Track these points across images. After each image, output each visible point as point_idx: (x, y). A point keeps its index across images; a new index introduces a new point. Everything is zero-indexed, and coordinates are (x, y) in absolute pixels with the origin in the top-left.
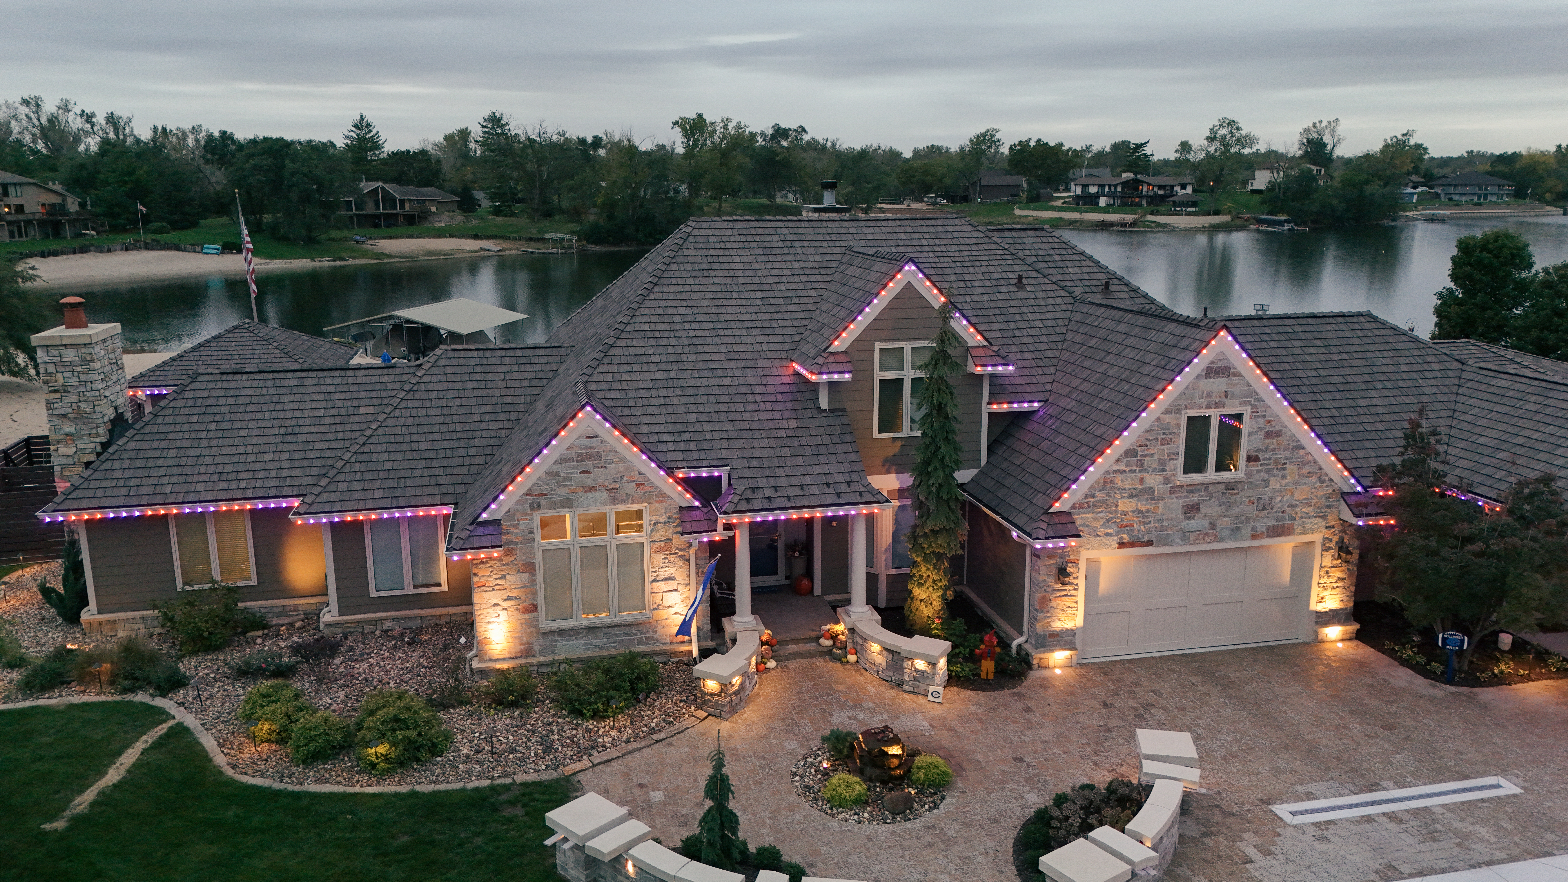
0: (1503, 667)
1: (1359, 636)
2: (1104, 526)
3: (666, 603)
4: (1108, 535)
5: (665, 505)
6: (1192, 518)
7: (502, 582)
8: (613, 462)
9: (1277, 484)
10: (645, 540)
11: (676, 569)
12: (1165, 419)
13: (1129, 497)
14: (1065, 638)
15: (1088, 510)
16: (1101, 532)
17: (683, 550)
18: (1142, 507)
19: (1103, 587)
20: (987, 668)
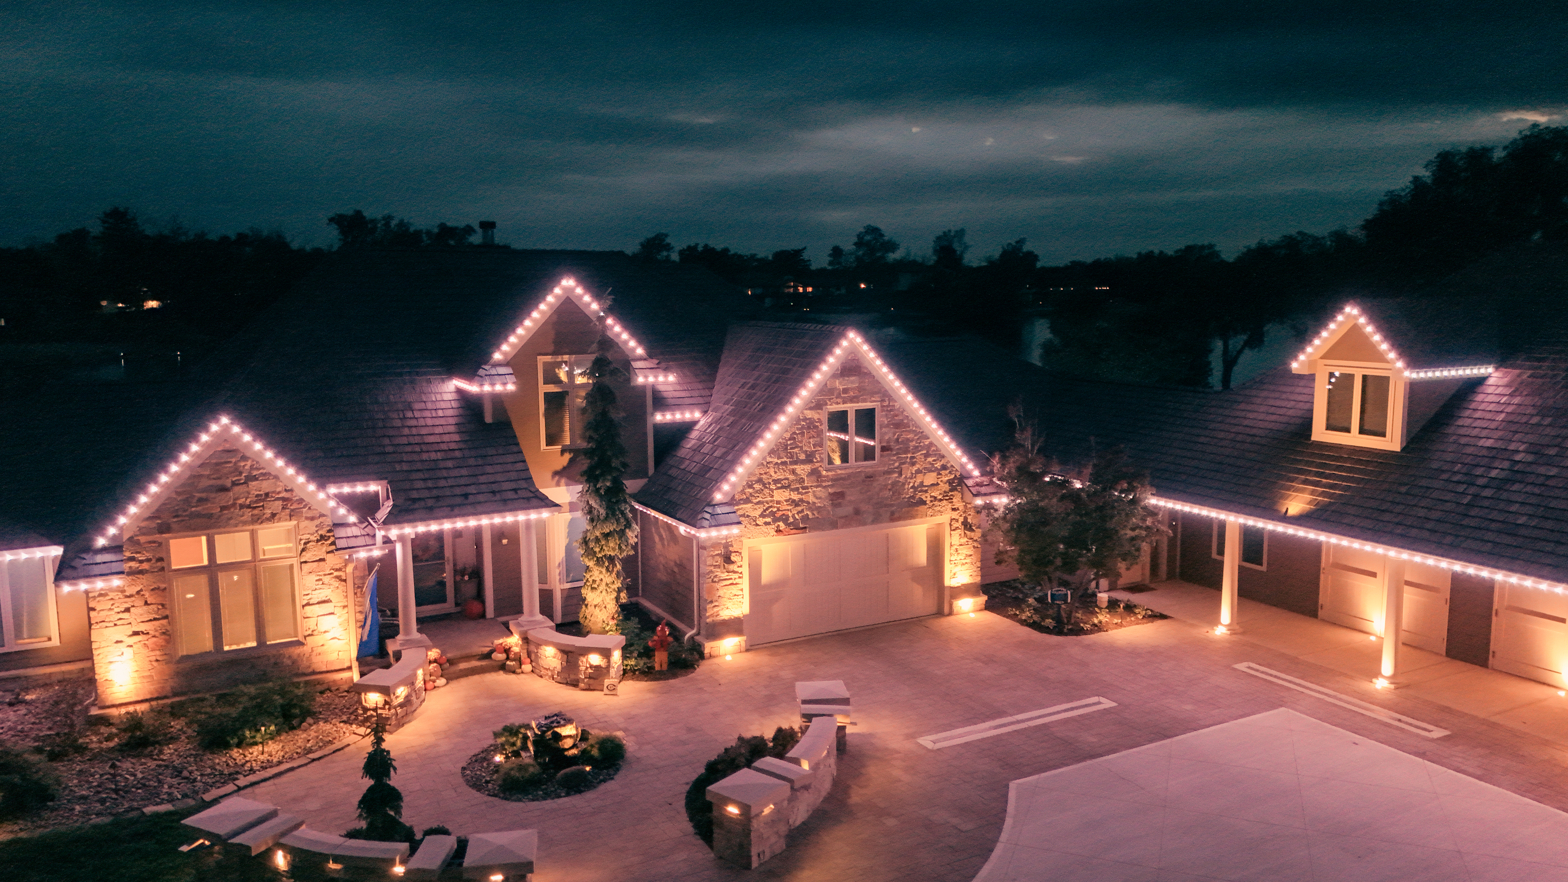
0: (1099, 618)
1: (989, 605)
2: (762, 516)
3: (322, 628)
4: (766, 524)
5: (317, 522)
6: (839, 505)
7: (125, 615)
8: (255, 478)
9: (908, 471)
10: (295, 562)
11: (331, 591)
12: (809, 414)
13: (783, 487)
14: (734, 626)
15: (747, 501)
16: (760, 521)
17: (339, 570)
18: (795, 496)
19: (767, 575)
20: (660, 659)
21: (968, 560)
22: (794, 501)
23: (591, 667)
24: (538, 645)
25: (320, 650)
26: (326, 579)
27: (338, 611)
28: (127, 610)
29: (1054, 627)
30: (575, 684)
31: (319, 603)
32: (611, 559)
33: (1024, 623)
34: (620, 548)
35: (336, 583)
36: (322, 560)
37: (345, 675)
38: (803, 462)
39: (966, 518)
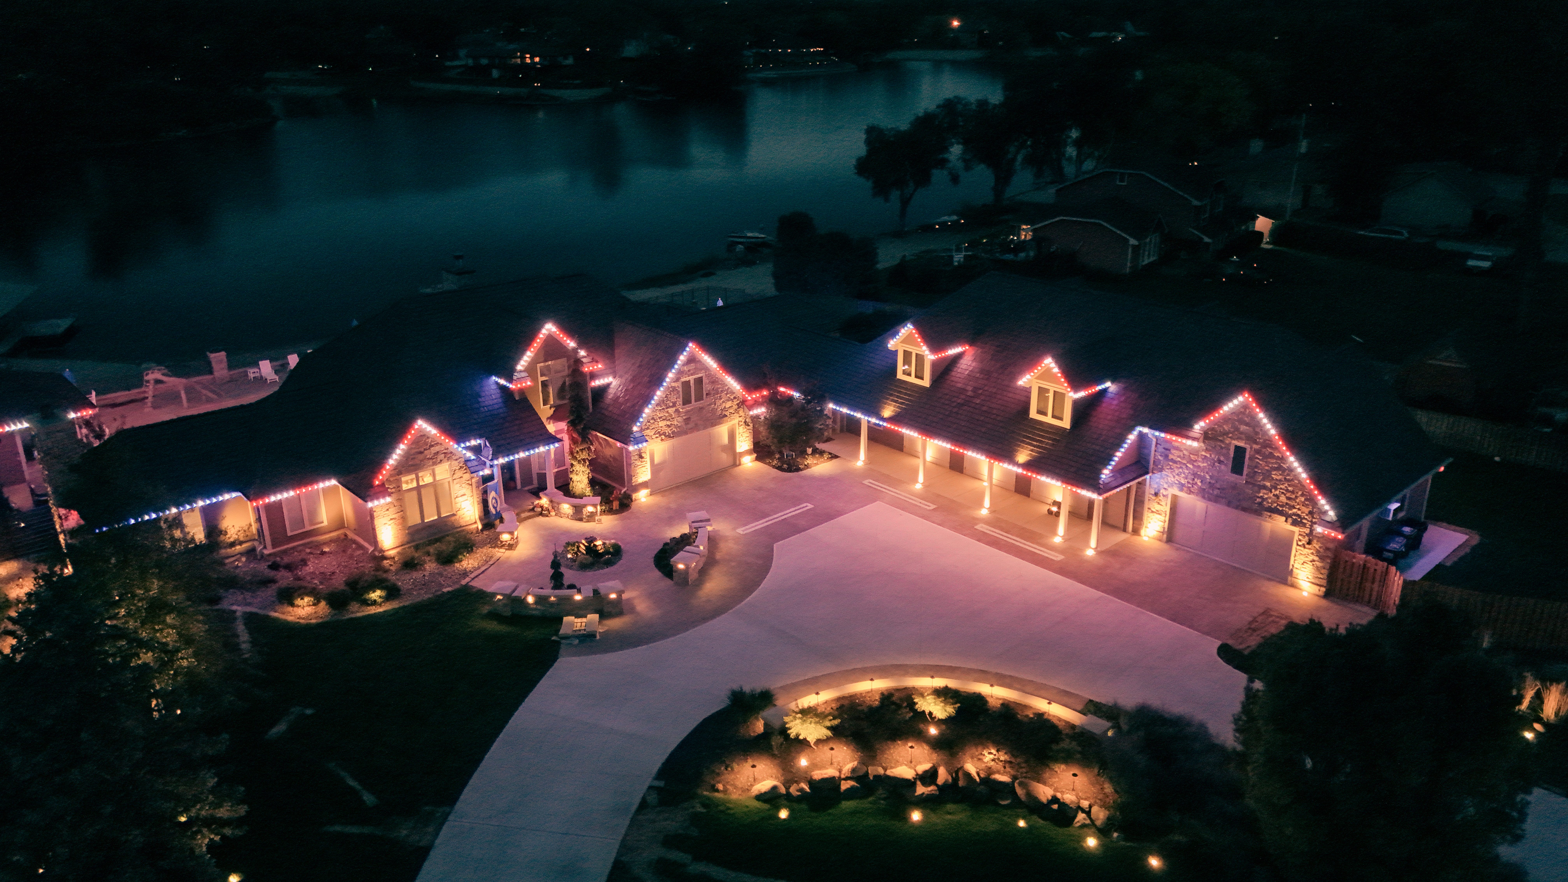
0: (808, 461)
1: (757, 459)
2: (654, 434)
3: (463, 507)
4: (656, 437)
5: (458, 461)
6: (688, 424)
7: (387, 512)
8: (432, 446)
9: (719, 402)
10: (450, 479)
11: (466, 490)
12: (673, 384)
13: (663, 420)
14: (645, 485)
15: (648, 428)
16: (654, 437)
17: (469, 480)
18: (669, 423)
19: (657, 460)
20: (616, 505)
21: (747, 439)
22: (668, 425)
23: (589, 512)
24: (559, 504)
25: (463, 516)
26: (463, 485)
27: (469, 498)
28: (388, 510)
29: (788, 468)
30: (581, 520)
31: (461, 496)
32: (584, 460)
33: (774, 467)
34: (589, 455)
35: (468, 486)
36: (461, 477)
37: (475, 526)
38: (672, 407)
39: (745, 420)
